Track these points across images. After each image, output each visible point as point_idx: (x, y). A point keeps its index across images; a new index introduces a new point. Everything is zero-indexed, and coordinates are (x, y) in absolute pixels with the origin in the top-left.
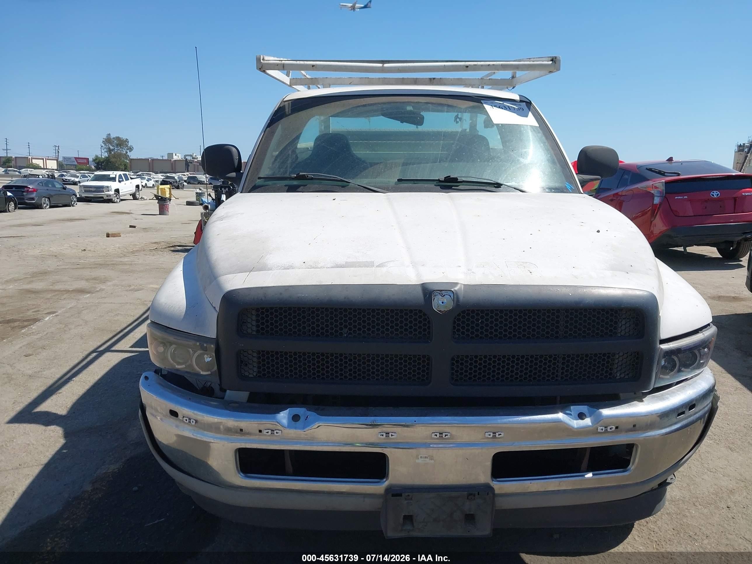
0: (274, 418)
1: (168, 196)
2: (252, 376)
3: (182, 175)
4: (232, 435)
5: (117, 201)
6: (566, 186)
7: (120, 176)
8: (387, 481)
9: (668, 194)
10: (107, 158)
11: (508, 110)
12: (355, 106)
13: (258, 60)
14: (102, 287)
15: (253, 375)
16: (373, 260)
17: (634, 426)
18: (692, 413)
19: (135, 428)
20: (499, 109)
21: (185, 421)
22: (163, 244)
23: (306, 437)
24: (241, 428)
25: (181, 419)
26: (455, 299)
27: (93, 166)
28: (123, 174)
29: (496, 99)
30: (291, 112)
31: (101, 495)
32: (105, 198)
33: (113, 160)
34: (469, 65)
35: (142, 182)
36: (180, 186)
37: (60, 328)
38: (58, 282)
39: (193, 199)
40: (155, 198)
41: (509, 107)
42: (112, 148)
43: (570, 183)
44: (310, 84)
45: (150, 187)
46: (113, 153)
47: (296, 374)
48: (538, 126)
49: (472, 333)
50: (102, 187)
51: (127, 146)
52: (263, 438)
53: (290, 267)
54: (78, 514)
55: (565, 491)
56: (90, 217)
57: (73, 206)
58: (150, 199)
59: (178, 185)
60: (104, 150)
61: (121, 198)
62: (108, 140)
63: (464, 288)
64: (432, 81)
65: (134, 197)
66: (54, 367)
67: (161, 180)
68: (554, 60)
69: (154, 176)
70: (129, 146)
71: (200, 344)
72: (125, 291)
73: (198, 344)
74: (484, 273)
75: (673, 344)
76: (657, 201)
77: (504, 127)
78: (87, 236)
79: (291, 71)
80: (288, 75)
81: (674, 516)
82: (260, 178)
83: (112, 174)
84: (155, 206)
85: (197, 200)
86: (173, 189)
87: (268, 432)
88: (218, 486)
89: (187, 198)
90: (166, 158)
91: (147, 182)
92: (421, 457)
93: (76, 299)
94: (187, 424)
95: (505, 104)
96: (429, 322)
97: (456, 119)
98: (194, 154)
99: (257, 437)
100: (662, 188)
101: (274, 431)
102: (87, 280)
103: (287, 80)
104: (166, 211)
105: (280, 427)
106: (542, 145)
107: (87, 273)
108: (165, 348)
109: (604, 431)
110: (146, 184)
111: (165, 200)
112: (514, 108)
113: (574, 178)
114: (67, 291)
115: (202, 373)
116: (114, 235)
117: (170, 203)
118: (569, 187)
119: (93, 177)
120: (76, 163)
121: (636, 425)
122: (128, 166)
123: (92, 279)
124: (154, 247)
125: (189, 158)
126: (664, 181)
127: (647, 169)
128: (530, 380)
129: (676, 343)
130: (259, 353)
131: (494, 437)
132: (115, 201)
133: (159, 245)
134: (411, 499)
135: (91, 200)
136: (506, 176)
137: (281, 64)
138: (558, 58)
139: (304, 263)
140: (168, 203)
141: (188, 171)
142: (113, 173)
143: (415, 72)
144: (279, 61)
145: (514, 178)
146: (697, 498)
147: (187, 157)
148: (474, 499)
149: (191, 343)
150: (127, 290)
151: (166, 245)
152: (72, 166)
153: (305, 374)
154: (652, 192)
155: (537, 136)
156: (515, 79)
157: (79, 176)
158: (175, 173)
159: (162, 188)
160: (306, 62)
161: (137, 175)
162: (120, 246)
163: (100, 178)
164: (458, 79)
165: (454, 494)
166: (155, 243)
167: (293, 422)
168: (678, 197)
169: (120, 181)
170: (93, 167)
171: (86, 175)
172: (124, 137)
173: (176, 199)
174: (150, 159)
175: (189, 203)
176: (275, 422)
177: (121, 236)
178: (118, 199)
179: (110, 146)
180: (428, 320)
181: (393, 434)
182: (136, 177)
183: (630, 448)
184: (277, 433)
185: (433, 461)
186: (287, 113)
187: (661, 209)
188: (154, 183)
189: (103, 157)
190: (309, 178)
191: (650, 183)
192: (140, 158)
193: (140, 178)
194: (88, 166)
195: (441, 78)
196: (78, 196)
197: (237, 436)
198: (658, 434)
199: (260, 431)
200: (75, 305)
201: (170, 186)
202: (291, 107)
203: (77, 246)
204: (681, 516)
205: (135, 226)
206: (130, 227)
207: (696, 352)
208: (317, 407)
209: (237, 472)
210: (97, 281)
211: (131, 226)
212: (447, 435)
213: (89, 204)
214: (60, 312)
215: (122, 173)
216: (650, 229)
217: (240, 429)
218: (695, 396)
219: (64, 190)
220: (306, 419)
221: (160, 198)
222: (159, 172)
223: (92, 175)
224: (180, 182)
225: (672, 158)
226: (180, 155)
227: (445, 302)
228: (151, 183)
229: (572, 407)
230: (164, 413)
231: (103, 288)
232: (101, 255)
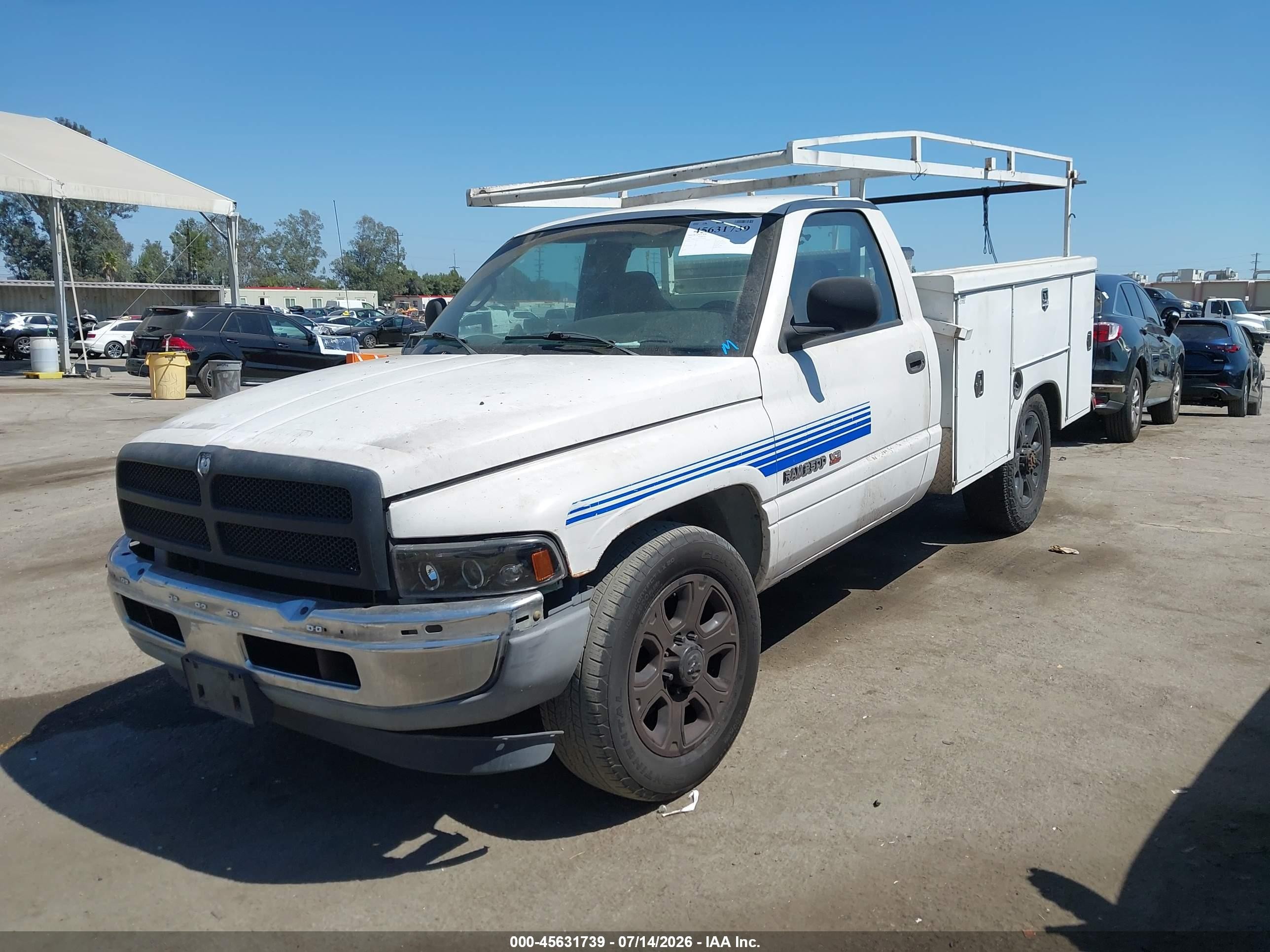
6: (722, 346)
8: (186, 646)
18: (435, 637)
23: (139, 589)
34: (678, 172)
41: (726, 227)
43: (738, 341)
92: (193, 625)
95: (724, 223)
109: (312, 630)
112: (734, 228)
131: (232, 615)
134: (197, 667)
148: (234, 680)
165: (221, 670)
167: (137, 575)
181: (175, 598)
185: (200, 631)
212: (204, 606)
229: (302, 601)
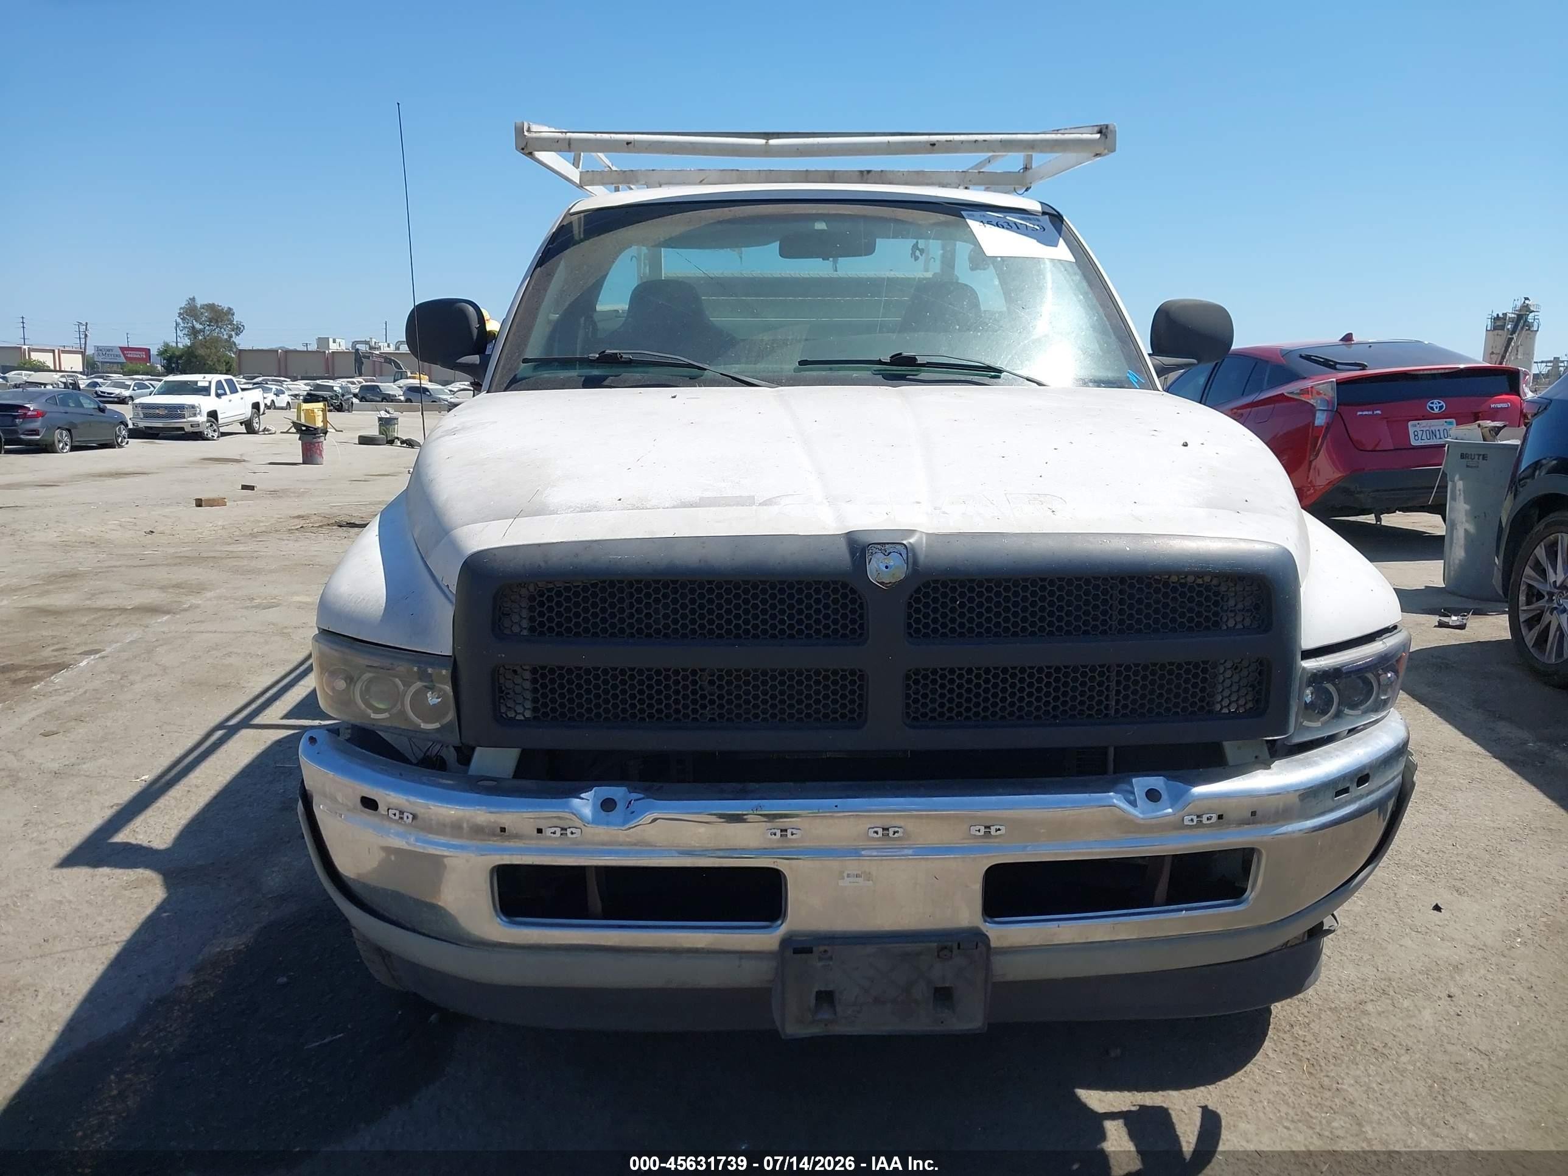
0: (567, 806)
1: (319, 424)
2: (521, 717)
3: (348, 382)
4: (484, 840)
5: (213, 436)
6: (1128, 378)
7: (219, 383)
8: (784, 924)
9: (1342, 407)
10: (189, 347)
11: (1013, 231)
12: (712, 221)
13: (519, 131)
14: (194, 602)
15: (524, 716)
16: (752, 494)
17: (1254, 813)
18: (1363, 792)
19: (276, 869)
20: (997, 228)
21: (393, 816)
22: (316, 518)
23: (628, 840)
24: (503, 826)
25: (384, 813)
26: (911, 560)
27: (158, 365)
28: (226, 380)
29: (989, 209)
30: (584, 237)
31: (214, 994)
32: (188, 429)
33: (201, 352)
34: (936, 141)
35: (265, 398)
36: (345, 406)
37: (112, 681)
38: (102, 593)
39: (374, 431)
40: (293, 430)
41: (1015, 223)
42: (198, 326)
43: (1138, 371)
44: (621, 183)
45: (282, 408)
46: (200, 338)
47: (607, 711)
48: (1074, 261)
49: (944, 625)
50: (182, 407)
51: (231, 323)
52: (543, 843)
53: (594, 508)
54: (168, 1030)
55: (1125, 943)
56: (158, 469)
57: (120, 446)
58: (282, 433)
59: (341, 403)
60: (183, 332)
61: (222, 430)
62: (190, 311)
63: (926, 541)
64: (864, 176)
65: (249, 427)
66: (104, 755)
67: (305, 393)
68: (1103, 131)
69: (289, 386)
70: (235, 323)
71: (419, 668)
72: (242, 608)
73: (415, 669)
74: (963, 514)
75: (1325, 660)
76: (1320, 419)
77: (1006, 263)
78: (155, 505)
79: (582, 154)
80: (576, 164)
81: (1344, 1013)
82: (525, 361)
83: (202, 380)
84: (294, 446)
85: (380, 433)
86: (330, 411)
87: (554, 833)
88: (457, 944)
89: (358, 429)
90: (313, 347)
91: (274, 397)
92: (848, 876)
93: (140, 625)
94: (396, 821)
95: (1008, 218)
96: (861, 606)
97: (913, 254)
98: (374, 340)
99: (533, 842)
100: (1330, 393)
101: (566, 830)
102: (163, 588)
103: (575, 175)
104: (317, 455)
105: (578, 823)
106: (1082, 297)
107: (162, 575)
108: (348, 681)
109: (1195, 823)
110: (273, 401)
111: (314, 432)
112: (1026, 226)
113: (1144, 363)
114: (123, 610)
115: (423, 726)
116: (212, 503)
117: (325, 440)
118: (1133, 379)
119: (161, 387)
120: (122, 359)
121: (1257, 813)
122: (235, 365)
123: (173, 587)
124: (296, 525)
125: (362, 348)
126: (1334, 380)
127: (1301, 356)
128: (1055, 717)
129: (1332, 658)
130: (534, 671)
131: (988, 834)
132: (210, 436)
133: (308, 521)
134: (831, 958)
135: (158, 434)
136: (1010, 356)
137: (564, 139)
138: (1111, 127)
139: (620, 500)
140: (322, 439)
141: (360, 375)
142: (204, 377)
143: (830, 156)
144: (560, 134)
145: (1027, 360)
146: (1390, 980)
147: (358, 346)
148: (951, 957)
149: (402, 667)
150: (247, 608)
151: (321, 521)
152: (116, 365)
153: (624, 711)
154: (1312, 402)
155: (1072, 280)
156: (1031, 171)
157: (130, 386)
158: (334, 378)
159: (307, 410)
160: (613, 136)
161: (254, 384)
162: (224, 523)
163: (176, 388)
164: (917, 173)
165: (910, 947)
166: (299, 517)
167: (603, 813)
168: (1363, 411)
169: (218, 395)
170: (159, 367)
171: (146, 383)
172: (224, 303)
173: (336, 431)
174: (280, 351)
175: (365, 441)
176: (569, 813)
177: (227, 504)
178: (214, 431)
179: (195, 323)
180: (859, 601)
181: (794, 831)
182: (251, 386)
183: (1245, 858)
184: (572, 833)
185: (871, 882)
186: (577, 238)
187: (1328, 436)
188: (289, 399)
189: (180, 346)
190: (623, 359)
191: (1308, 384)
192: (260, 348)
193: (260, 389)
194: (148, 364)
195: (882, 171)
196: (131, 426)
197: (495, 841)
198: (1301, 830)
199: (540, 831)
200: (140, 636)
201: (325, 405)
202: (585, 225)
203: (135, 524)
204: (1358, 1013)
205: (254, 487)
206: (242, 489)
207: (1370, 676)
208: (647, 784)
209: (493, 913)
210: (184, 590)
211: (244, 487)
212: (897, 832)
213: (155, 443)
214: (108, 650)
215: (222, 377)
216: (1308, 478)
217: (501, 828)
218: (1369, 760)
219: (102, 414)
220: (628, 807)
221: (304, 428)
222: (299, 377)
223: (158, 385)
224: (345, 397)
225: (1351, 334)
226: (343, 343)
227: (891, 566)
228: (283, 400)
229: (1134, 780)
230: (349, 804)
231: (197, 602)
232: (186, 541)
